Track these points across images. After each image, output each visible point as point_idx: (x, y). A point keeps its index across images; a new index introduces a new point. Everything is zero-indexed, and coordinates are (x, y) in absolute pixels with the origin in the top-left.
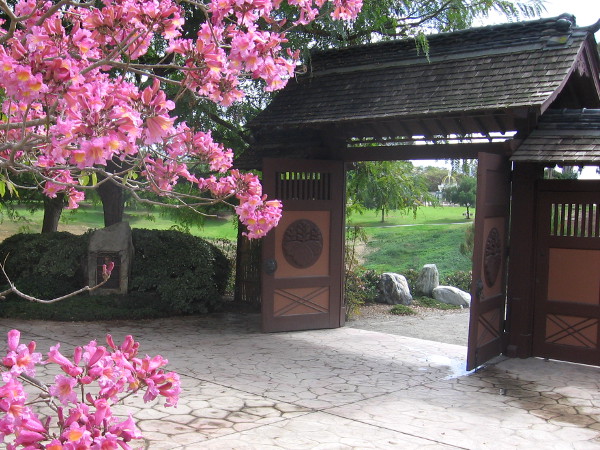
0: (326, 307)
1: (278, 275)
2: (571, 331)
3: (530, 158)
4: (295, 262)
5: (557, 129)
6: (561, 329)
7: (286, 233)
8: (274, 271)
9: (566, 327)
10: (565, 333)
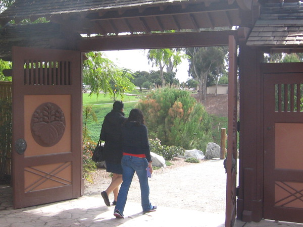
0: (69, 180)
1: (28, 154)
2: (298, 195)
3: (267, 42)
4: (43, 141)
5: (279, 19)
6: (289, 194)
7: (34, 116)
8: (24, 150)
9: (293, 192)
10: (293, 198)
